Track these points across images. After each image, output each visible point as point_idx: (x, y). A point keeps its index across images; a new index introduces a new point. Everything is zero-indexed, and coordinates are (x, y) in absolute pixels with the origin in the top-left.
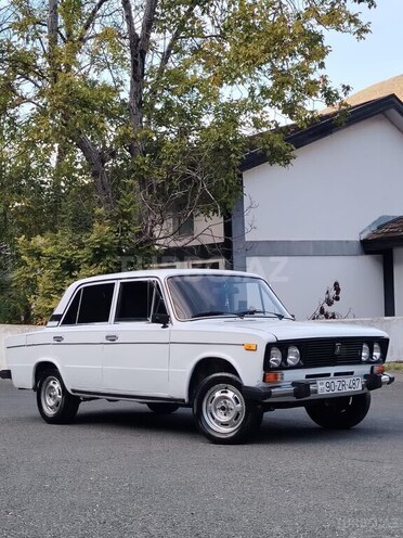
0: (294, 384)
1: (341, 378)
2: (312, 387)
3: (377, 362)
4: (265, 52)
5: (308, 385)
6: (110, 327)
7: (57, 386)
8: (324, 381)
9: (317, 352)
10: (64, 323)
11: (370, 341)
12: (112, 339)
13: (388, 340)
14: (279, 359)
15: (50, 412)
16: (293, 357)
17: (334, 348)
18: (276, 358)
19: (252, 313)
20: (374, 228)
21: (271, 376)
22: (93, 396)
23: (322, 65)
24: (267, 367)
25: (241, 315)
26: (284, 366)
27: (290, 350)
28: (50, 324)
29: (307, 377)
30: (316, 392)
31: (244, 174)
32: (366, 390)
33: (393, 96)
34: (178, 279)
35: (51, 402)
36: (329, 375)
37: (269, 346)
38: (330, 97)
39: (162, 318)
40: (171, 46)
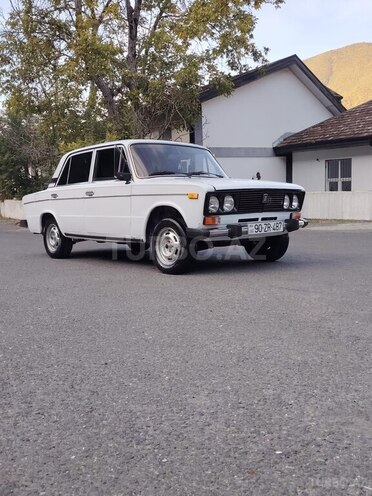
0: (228, 226)
1: (267, 222)
2: (243, 229)
3: (295, 210)
4: (215, 12)
5: (240, 227)
6: (90, 185)
7: (56, 231)
8: (253, 224)
9: (248, 200)
10: (60, 184)
11: (290, 193)
12: (90, 194)
13: (304, 193)
14: (217, 206)
15: (52, 250)
16: (229, 204)
17: (262, 197)
18: (214, 204)
19: (199, 174)
20: (282, 140)
21: (209, 219)
22: (82, 238)
23: (251, 36)
24: (206, 212)
25: (190, 175)
26: (221, 212)
27: (226, 199)
28: (50, 185)
29: (240, 221)
30: (247, 233)
31: (202, 104)
32: (286, 232)
33: (295, 56)
34: (139, 146)
35: (53, 242)
36: (257, 219)
37: (209, 195)
38: (256, 56)
39: (126, 176)
40: (156, 23)
